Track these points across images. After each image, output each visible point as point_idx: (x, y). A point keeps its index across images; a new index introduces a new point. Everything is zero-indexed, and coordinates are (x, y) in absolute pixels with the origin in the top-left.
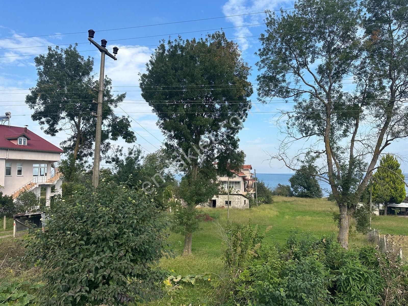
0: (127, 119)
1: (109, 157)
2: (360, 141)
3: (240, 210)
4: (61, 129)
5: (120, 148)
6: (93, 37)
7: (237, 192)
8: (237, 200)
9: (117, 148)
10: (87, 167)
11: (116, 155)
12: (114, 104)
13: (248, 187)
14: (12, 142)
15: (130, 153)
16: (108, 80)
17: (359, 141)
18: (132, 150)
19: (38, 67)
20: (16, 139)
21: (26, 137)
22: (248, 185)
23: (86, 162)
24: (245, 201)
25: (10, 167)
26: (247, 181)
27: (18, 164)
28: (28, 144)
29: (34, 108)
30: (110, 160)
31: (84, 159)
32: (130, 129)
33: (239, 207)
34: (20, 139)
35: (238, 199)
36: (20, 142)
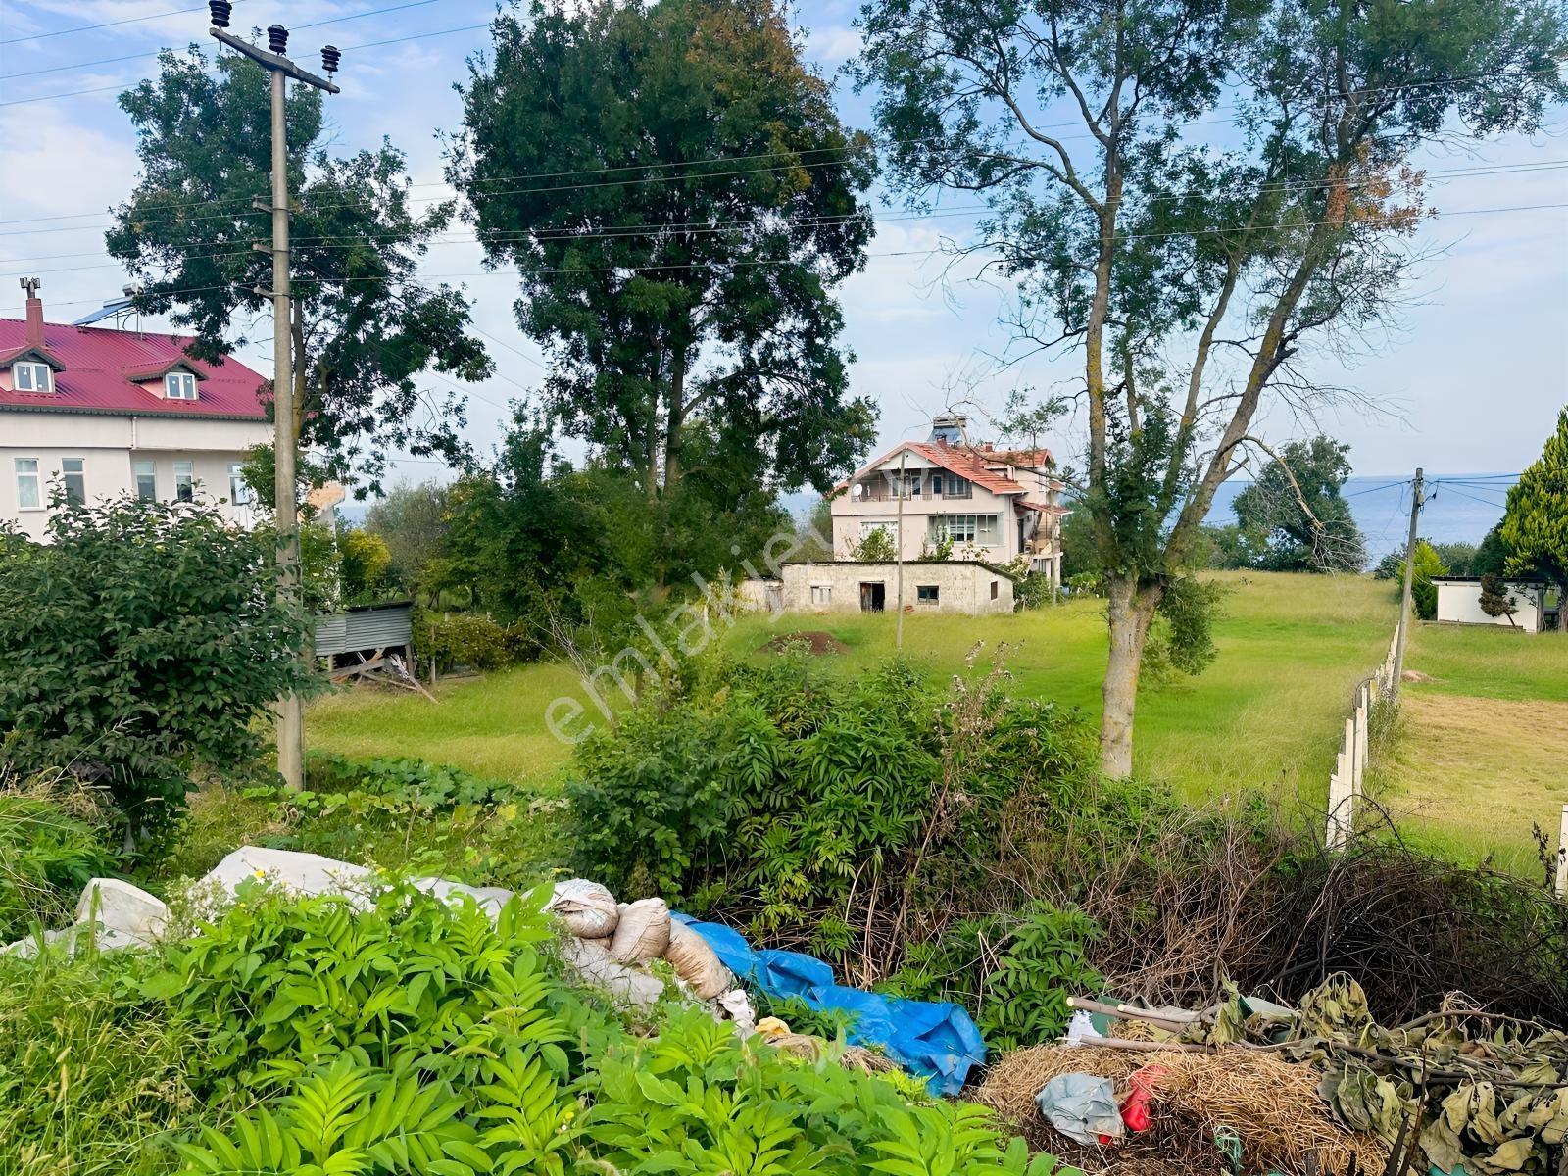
0: (458, 294)
1: (420, 434)
2: (1238, 344)
3: (970, 617)
4: (242, 341)
5: (456, 402)
6: (227, 25)
7: (977, 555)
8: (959, 583)
9: (446, 400)
10: (360, 468)
11: (445, 427)
12: (415, 242)
13: (1035, 535)
14: (150, 389)
15: (520, 419)
16: (391, 153)
17: (1233, 343)
18: (525, 405)
19: (142, 127)
20: (159, 380)
21: (192, 372)
22: (1035, 528)
23: (353, 451)
24: (994, 586)
25: (152, 478)
26: (1031, 513)
27: (175, 466)
28: (202, 395)
29: (139, 271)
30: (427, 444)
31: (347, 441)
32: (468, 331)
33: (967, 610)
34: (171, 379)
35: (965, 578)
36: (175, 390)
